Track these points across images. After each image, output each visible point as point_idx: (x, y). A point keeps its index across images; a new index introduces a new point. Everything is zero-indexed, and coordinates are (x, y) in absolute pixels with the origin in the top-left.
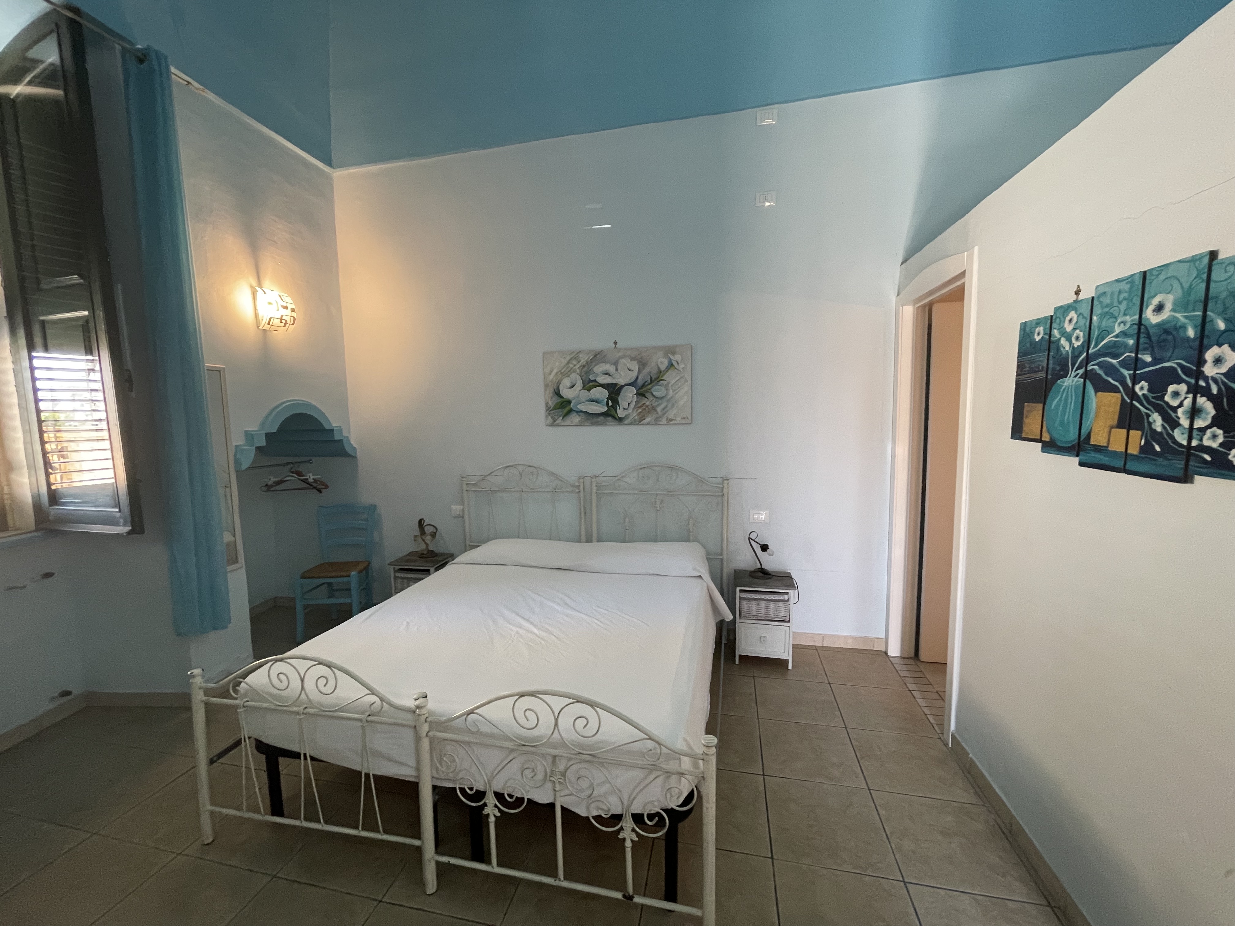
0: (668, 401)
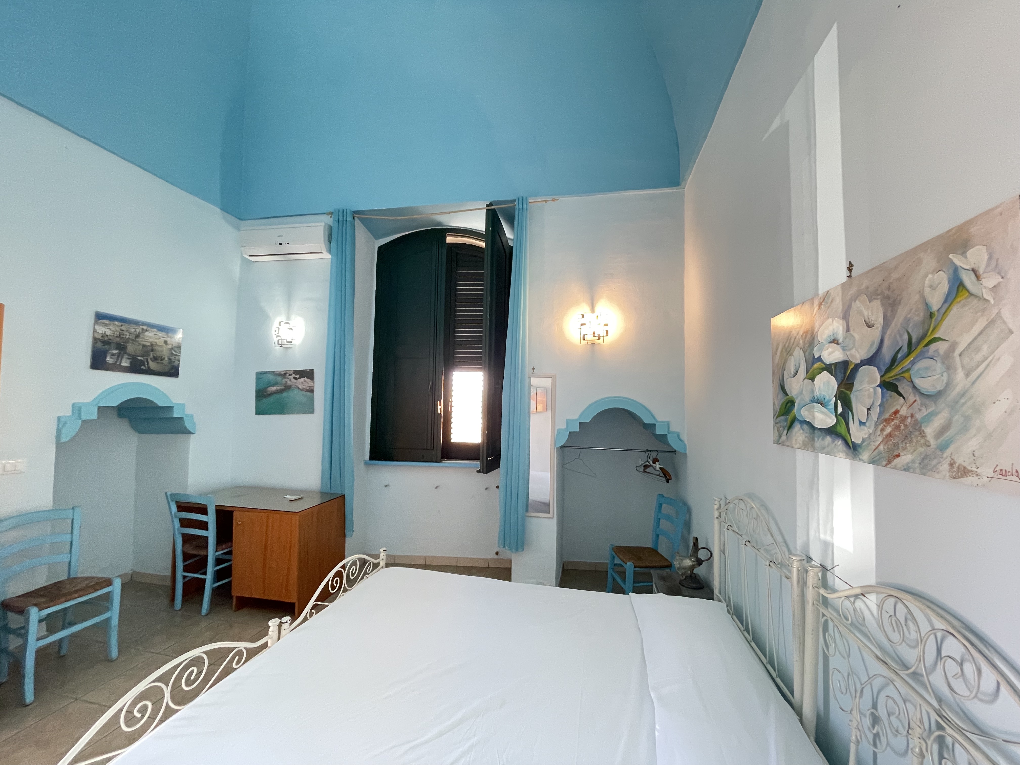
0: (954, 406)
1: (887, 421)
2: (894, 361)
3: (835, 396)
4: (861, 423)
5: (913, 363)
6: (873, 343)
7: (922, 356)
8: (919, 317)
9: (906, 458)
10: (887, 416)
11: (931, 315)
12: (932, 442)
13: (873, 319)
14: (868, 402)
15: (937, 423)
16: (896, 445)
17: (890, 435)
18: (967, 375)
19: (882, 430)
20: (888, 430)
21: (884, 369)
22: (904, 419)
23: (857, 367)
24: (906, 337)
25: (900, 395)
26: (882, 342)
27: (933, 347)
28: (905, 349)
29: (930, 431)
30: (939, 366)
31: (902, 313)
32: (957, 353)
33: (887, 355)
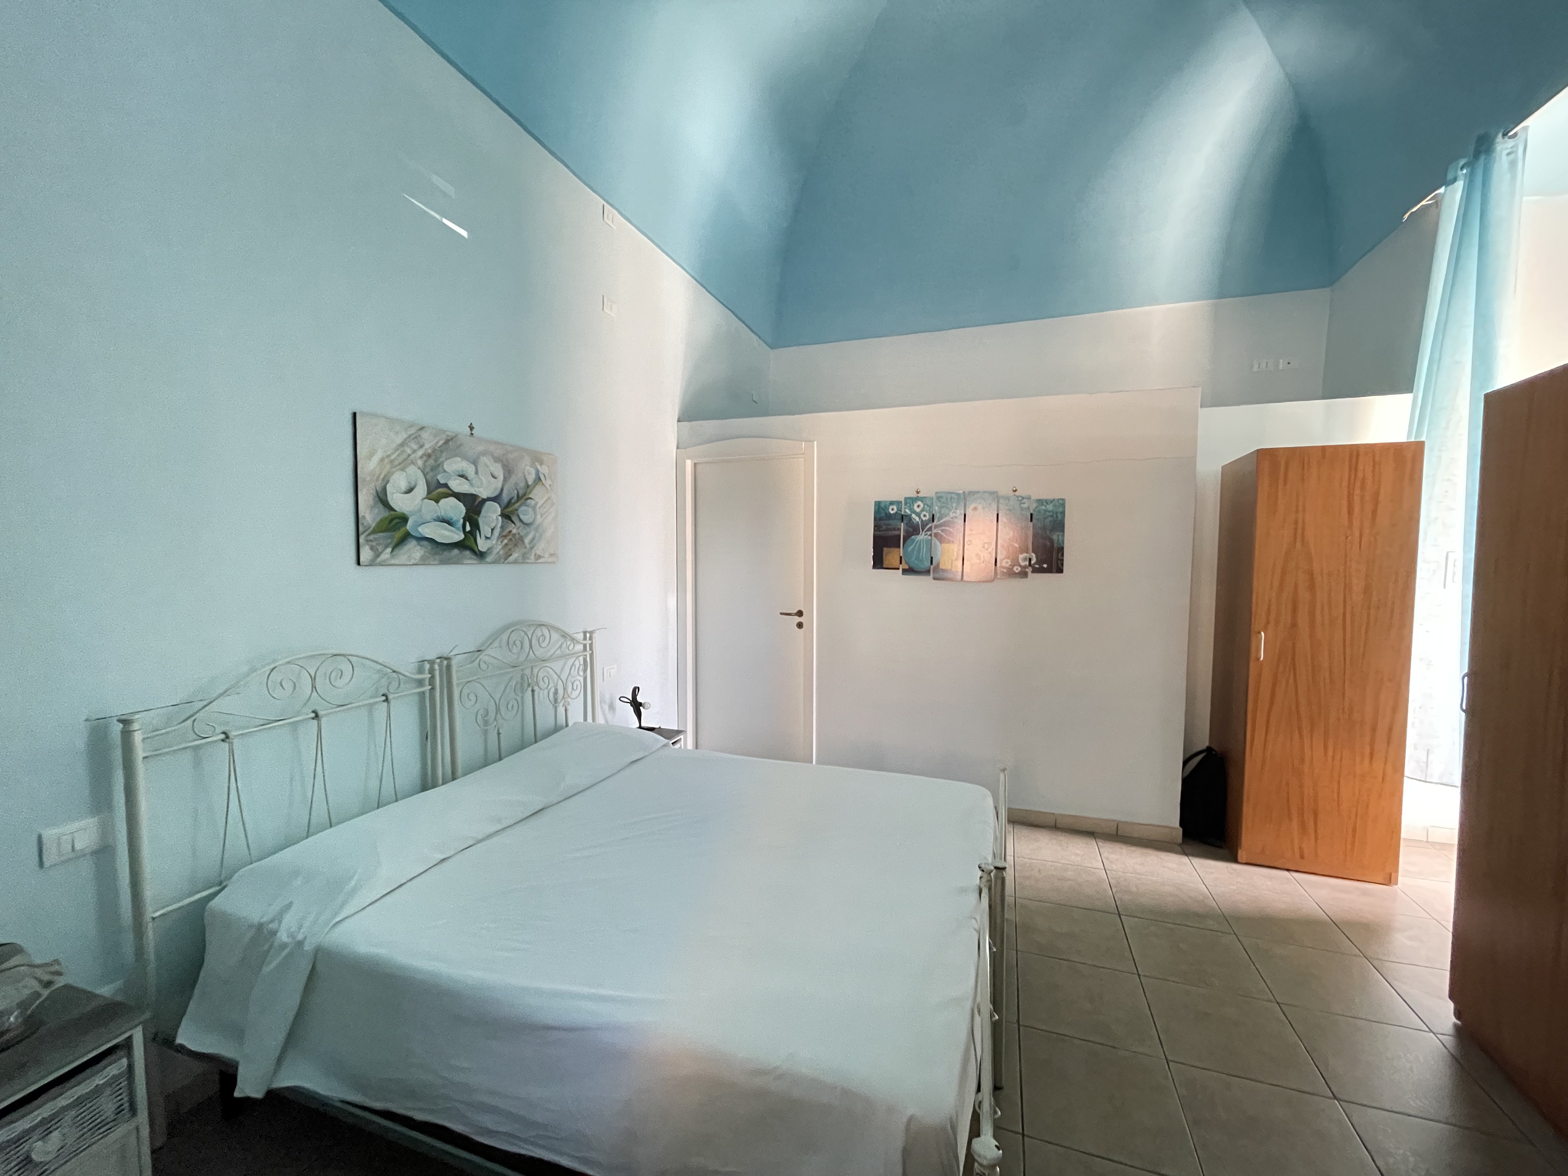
0: (536, 529)
1: (505, 536)
2: (509, 504)
3: (464, 518)
4: (487, 538)
5: (520, 507)
6: (496, 489)
7: (523, 504)
8: (522, 484)
9: (515, 555)
10: (505, 533)
11: (528, 486)
12: (528, 546)
13: (496, 474)
14: (493, 525)
15: (530, 536)
16: (510, 550)
17: (506, 544)
18: (541, 517)
19: (502, 542)
20: (506, 541)
21: (503, 506)
22: (514, 535)
23: (484, 501)
24: (516, 492)
25: (513, 522)
26: (502, 490)
27: (529, 501)
28: (515, 498)
29: (527, 541)
30: (530, 510)
31: (513, 480)
32: (538, 507)
33: (505, 498)
